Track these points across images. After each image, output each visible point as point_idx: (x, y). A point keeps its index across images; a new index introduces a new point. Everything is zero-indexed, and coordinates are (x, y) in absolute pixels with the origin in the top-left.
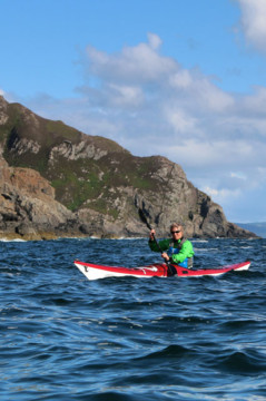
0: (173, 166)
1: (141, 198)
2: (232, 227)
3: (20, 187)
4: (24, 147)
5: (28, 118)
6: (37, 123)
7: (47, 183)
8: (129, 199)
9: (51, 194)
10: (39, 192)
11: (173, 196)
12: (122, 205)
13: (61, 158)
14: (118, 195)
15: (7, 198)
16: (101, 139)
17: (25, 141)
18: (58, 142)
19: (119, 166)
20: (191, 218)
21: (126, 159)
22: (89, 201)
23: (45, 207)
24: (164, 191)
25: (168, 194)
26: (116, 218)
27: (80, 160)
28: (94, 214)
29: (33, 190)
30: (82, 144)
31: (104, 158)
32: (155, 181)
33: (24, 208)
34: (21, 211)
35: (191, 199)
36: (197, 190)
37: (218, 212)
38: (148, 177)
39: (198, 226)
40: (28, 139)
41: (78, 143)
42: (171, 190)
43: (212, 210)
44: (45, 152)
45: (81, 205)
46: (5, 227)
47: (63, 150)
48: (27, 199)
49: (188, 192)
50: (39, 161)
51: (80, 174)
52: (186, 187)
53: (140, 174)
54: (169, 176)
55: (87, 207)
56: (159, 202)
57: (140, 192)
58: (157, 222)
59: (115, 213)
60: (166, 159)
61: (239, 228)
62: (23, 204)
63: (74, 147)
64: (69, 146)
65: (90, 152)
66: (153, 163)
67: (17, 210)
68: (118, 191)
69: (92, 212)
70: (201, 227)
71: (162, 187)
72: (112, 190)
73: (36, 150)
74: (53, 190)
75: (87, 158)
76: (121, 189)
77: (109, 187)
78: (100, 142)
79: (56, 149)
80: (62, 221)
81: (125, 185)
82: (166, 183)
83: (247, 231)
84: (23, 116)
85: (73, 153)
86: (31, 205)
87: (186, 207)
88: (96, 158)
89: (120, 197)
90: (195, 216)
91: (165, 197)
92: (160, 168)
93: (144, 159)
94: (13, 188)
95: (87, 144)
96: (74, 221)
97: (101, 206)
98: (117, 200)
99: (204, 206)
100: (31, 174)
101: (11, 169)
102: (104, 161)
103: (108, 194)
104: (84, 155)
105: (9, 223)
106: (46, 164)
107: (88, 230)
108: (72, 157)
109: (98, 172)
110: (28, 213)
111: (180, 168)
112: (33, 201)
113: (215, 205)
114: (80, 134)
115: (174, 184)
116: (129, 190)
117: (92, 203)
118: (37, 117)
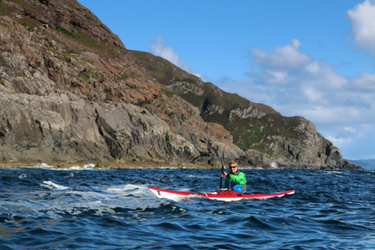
0: (308, 122)
1: (287, 143)
2: (346, 162)
3: (211, 135)
4: (213, 110)
5: (216, 92)
6: (222, 95)
7: (228, 133)
8: (280, 143)
9: (230, 140)
10: (223, 138)
11: (308, 142)
12: (275, 147)
13: (237, 117)
14: (272, 141)
15: (203, 142)
16: (262, 105)
17: (214, 106)
18: (235, 107)
19: (274, 123)
20: (319, 156)
21: (278, 118)
22: (254, 144)
23: (227, 148)
24: (302, 139)
25: (305, 141)
26: (271, 155)
27: (249, 118)
28: (257, 153)
29: (219, 137)
30: (250, 108)
31: (263, 117)
32: (297, 132)
33: (213, 148)
34: (211, 150)
35: (320, 144)
36: (323, 139)
37: (337, 153)
38: (291, 130)
39: (323, 162)
40: (216, 104)
41: (247, 108)
42: (307, 138)
43: (333, 151)
44: (227, 113)
45: (249, 147)
46: (202, 160)
47: (238, 112)
48: (215, 143)
49: (318, 139)
50: (223, 119)
51: (248, 127)
52: (316, 136)
53: (286, 128)
54: (306, 129)
55: (253, 148)
56: (299, 145)
57: (287, 139)
58: (297, 158)
59: (270, 152)
60: (303, 118)
61: (351, 163)
62: (213, 146)
63: (245, 110)
64: (242, 109)
65: (255, 113)
66: (295, 121)
67: (209, 149)
68: (272, 139)
69: (256, 151)
70: (326, 162)
71: (301, 136)
72: (269, 138)
73: (221, 112)
74: (232, 137)
75: (253, 117)
76: (274, 137)
77: (267, 136)
78: (261, 107)
79: (233, 111)
80: (237, 157)
81: (277, 135)
82: (303, 134)
83: (356, 165)
84: (213, 91)
85: (244, 114)
86: (218, 147)
87: (317, 149)
88: (259, 117)
89: (274, 142)
90: (322, 155)
91: (302, 143)
92: (300, 124)
93: (290, 118)
94: (207, 136)
95: (253, 108)
96: (245, 157)
97: (261, 148)
98: (272, 144)
99: (328, 148)
100: (218, 127)
101: (206, 124)
102: (264, 119)
103: (266, 140)
104: (251, 115)
105: (204, 158)
106: (227, 121)
107: (254, 163)
108: (244, 117)
109: (260, 126)
110: (216, 151)
111: (312, 124)
112: (219, 144)
113: (335, 148)
114: (249, 102)
115: (308, 134)
116: (279, 138)
117: (255, 146)
118: (222, 91)
